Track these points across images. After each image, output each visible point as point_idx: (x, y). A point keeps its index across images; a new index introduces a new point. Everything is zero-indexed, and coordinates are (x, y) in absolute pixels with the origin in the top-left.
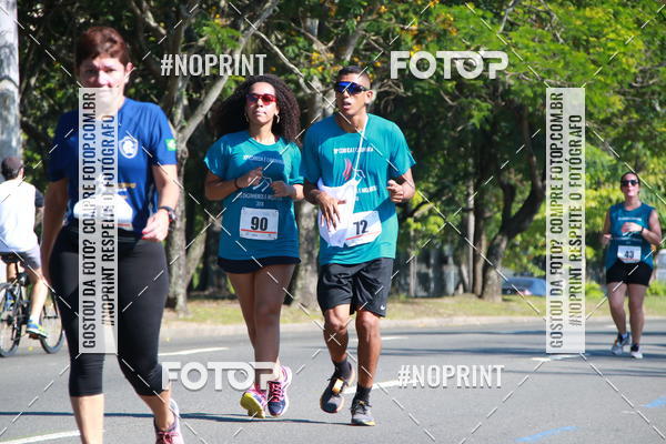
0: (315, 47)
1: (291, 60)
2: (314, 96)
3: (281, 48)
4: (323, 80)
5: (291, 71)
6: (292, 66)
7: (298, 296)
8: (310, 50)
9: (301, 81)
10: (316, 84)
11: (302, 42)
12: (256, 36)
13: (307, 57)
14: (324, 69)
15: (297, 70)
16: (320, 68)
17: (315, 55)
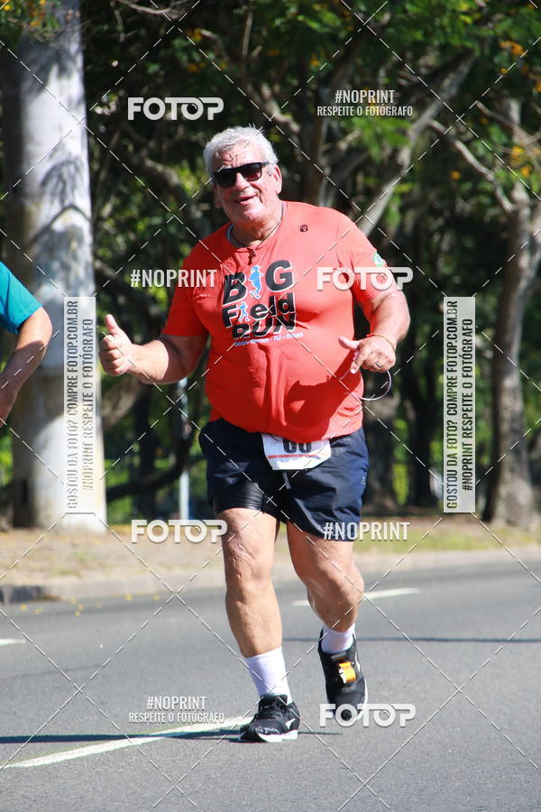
0: (516, 140)
1: (481, 159)
2: (516, 214)
3: (467, 143)
4: (529, 191)
5: (481, 177)
6: (483, 169)
7: (501, 509)
8: (509, 145)
9: (500, 192)
10: (520, 194)
11: (495, 132)
12: (430, 128)
13: (505, 156)
14: (531, 172)
15: (491, 176)
16: (525, 171)
17: (516, 152)
